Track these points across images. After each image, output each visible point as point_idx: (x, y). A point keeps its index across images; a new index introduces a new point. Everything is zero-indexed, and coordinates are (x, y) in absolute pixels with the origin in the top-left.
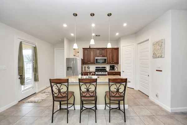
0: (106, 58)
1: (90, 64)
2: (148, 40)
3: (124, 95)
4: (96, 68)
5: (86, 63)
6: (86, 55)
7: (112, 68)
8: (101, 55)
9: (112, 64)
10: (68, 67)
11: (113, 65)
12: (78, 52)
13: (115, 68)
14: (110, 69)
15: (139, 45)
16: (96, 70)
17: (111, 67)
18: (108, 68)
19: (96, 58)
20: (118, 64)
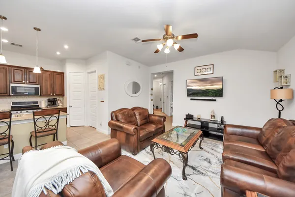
0: (39, 86)
2: (95, 72)
3: (57, 128)
7: (53, 102)
8: (26, 80)
9: (51, 96)
11: (54, 99)
13: (59, 102)
14: (49, 105)
15: (90, 75)
16: (12, 107)
17: (49, 101)
18: (43, 103)
19: (12, 85)
20: (64, 96)
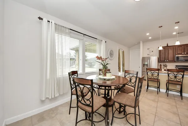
1: (167, 62)
4: (176, 66)
5: (164, 62)
6: (163, 53)
8: (184, 52)
10: (144, 64)
12: (152, 51)
19: (176, 56)
